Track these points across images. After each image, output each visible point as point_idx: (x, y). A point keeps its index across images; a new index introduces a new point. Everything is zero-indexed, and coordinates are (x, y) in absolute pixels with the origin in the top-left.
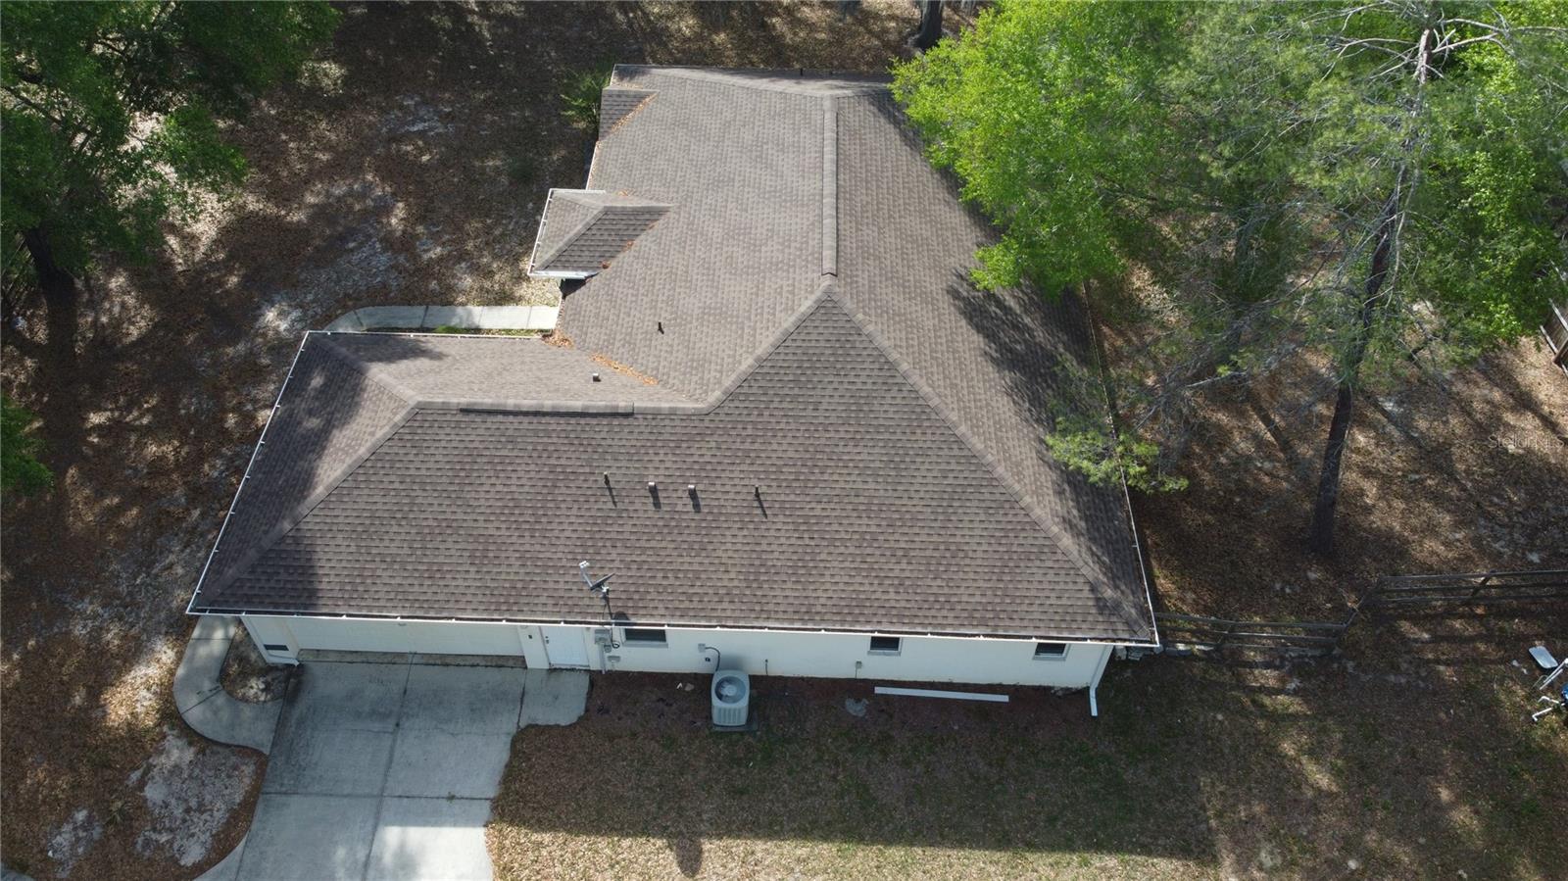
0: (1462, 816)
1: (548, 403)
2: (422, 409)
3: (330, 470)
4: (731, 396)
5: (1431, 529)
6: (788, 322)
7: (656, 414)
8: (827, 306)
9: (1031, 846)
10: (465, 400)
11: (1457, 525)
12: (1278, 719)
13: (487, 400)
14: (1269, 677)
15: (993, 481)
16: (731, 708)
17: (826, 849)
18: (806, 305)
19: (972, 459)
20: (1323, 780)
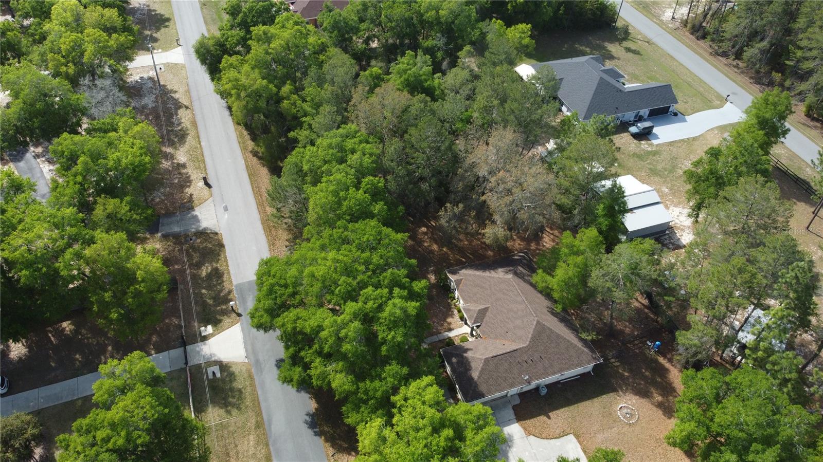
0: (647, 373)
1: (504, 352)
2: (486, 359)
3: (475, 375)
4: (530, 342)
5: (626, 327)
6: (534, 327)
7: (520, 349)
8: (538, 322)
9: (593, 398)
10: (491, 355)
11: (630, 324)
12: (617, 367)
13: (495, 355)
14: (613, 360)
15: (572, 343)
16: (544, 392)
17: (566, 408)
18: (535, 323)
19: (568, 341)
20: (626, 374)
